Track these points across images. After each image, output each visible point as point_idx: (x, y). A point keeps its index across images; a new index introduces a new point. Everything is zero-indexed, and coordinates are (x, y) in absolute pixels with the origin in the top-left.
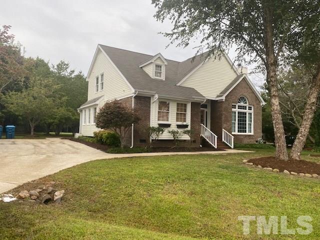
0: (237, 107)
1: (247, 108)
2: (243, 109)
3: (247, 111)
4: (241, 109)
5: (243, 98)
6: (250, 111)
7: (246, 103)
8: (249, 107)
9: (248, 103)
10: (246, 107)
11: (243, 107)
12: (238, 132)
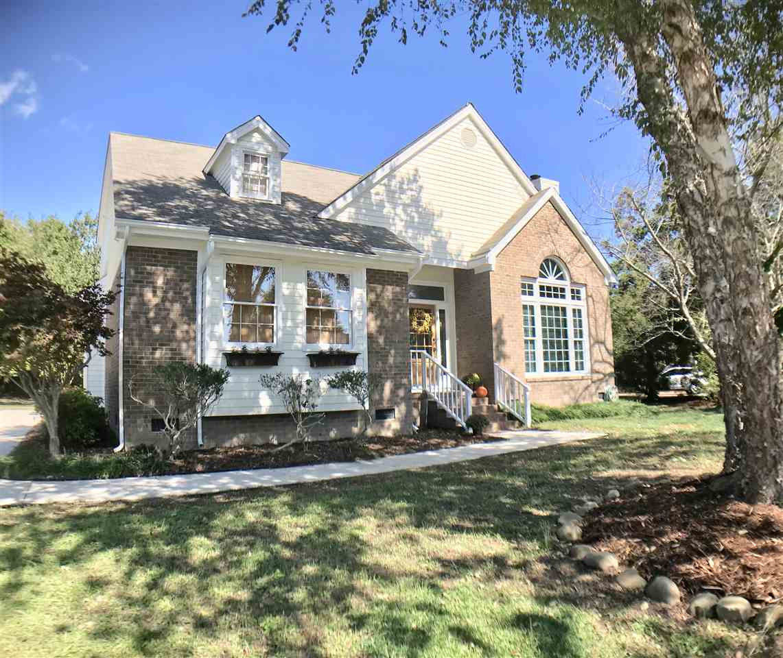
0: (536, 290)
1: (568, 294)
2: (556, 296)
3: (568, 303)
4: (549, 296)
5: (554, 264)
6: (576, 302)
7: (561, 278)
8: (572, 291)
9: (568, 278)
10: (563, 290)
11: (555, 289)
12: (546, 370)
